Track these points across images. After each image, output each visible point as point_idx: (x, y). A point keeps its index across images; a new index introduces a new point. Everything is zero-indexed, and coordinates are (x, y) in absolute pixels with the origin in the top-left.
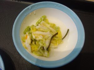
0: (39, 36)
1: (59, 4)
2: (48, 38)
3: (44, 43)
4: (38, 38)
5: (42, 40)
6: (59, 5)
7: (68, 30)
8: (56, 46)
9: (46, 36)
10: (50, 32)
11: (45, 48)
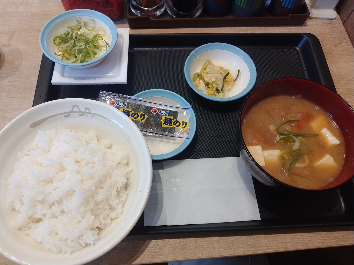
0: (211, 78)
1: (223, 43)
2: (220, 80)
3: (217, 84)
4: (212, 80)
5: (215, 81)
6: (224, 45)
7: (239, 71)
8: (229, 87)
9: (218, 78)
10: (221, 74)
11: (220, 89)
